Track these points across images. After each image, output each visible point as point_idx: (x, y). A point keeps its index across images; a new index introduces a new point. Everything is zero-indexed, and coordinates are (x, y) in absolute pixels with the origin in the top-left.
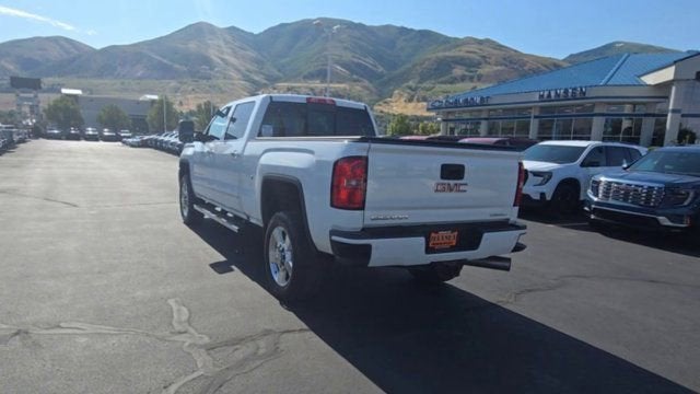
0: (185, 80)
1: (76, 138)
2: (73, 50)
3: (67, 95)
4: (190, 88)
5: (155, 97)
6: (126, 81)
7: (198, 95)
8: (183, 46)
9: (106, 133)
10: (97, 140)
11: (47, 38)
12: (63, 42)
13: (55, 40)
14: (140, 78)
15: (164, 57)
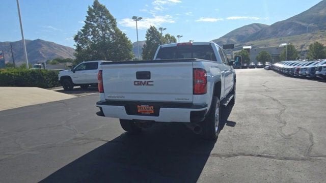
0: (316, 32)
1: (246, 67)
2: (259, 28)
3: (245, 49)
4: (319, 35)
5: (285, 44)
6: (282, 38)
7: (324, 39)
8: (316, 14)
9: (260, 64)
10: (254, 68)
11: (249, 26)
12: (255, 26)
13: (251, 25)
14: (289, 35)
15: (304, 22)
